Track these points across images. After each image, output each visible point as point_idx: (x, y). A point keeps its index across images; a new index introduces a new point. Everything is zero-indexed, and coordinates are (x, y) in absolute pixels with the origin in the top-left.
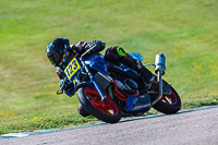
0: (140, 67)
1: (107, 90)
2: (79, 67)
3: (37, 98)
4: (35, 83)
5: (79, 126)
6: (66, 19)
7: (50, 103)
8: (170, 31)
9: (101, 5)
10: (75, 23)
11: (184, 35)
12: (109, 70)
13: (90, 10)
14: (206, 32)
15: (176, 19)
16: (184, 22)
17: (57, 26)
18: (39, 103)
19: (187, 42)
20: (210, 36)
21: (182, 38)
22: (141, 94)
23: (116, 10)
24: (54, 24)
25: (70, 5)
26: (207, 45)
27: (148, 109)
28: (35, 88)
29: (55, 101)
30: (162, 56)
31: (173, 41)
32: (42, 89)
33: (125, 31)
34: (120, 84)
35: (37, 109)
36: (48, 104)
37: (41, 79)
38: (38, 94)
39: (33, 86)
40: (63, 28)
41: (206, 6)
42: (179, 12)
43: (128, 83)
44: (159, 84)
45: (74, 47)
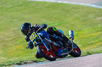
0: (63, 36)
1: (49, 46)
9: (17, 11)
13: (12, 13)
15: (52, 17)
16: (56, 19)
20: (68, 25)
22: (64, 48)
23: (24, 13)
25: (2, 11)
27: (67, 55)
30: (72, 31)
34: (55, 43)
41: (66, 11)
42: (53, 14)
44: (71, 44)
45: (33, 27)
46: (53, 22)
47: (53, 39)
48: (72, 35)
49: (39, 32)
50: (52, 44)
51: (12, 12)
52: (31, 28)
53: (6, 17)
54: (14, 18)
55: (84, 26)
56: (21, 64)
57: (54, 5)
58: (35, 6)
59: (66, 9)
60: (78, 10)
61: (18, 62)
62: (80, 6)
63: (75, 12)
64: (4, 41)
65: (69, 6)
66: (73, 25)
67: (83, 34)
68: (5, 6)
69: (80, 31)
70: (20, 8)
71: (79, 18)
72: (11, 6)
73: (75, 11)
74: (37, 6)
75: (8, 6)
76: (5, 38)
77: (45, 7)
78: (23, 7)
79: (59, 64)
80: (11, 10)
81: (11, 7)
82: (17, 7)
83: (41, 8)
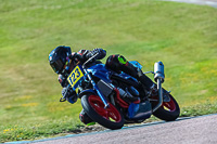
0: (140, 75)
1: (109, 97)
2: (82, 75)
3: (8, 109)
4: (6, 95)
5: (50, 137)
6: (37, 31)
7: (21, 115)
8: (141, 43)
9: (71, 17)
10: (46, 35)
11: (154, 47)
12: (111, 78)
13: (61, 22)
14: (176, 43)
15: (147, 31)
16: (154, 34)
17: (27, 38)
18: (10, 115)
19: (157, 54)
20: (180, 48)
21: (152, 50)
23: (86, 22)
24: (25, 36)
25: (41, 17)
26: (176, 56)
28: (6, 100)
29: (26, 113)
31: (143, 52)
32: (14, 101)
33: (96, 43)
35: (8, 121)
36: (19, 116)
37: (12, 91)
38: (9, 106)
39: (4, 98)
40: (34, 40)
41: (176, 17)
42: (149, 24)
43: (130, 90)
44: (158, 92)
45: (76, 56)
46: (147, 42)
47: (118, 82)
48: (161, 72)
49: (88, 66)
50: (115, 93)
51: (60, 19)
52: (72, 58)
53: (49, 31)
54: (65, 33)
55: (213, 50)
56: (80, 131)
57: (150, 6)
58: (110, 8)
59: (177, 14)
60: (201, 16)
61: (74, 127)
62: (206, 6)
63: (195, 21)
64: (42, 81)
65: (183, 8)
66: (191, 48)
67: (212, 68)
68: (45, 7)
69: (206, 60)
70: (78, 10)
71: (203, 34)
72: (59, 7)
73: (195, 17)
74: (114, 7)
75: (52, 8)
76: (46, 76)
77: (132, 10)
78: (84, 9)
79: (160, 131)
80: (59, 16)
81: (60, 10)
82: (71, 10)
83: (122, 11)
